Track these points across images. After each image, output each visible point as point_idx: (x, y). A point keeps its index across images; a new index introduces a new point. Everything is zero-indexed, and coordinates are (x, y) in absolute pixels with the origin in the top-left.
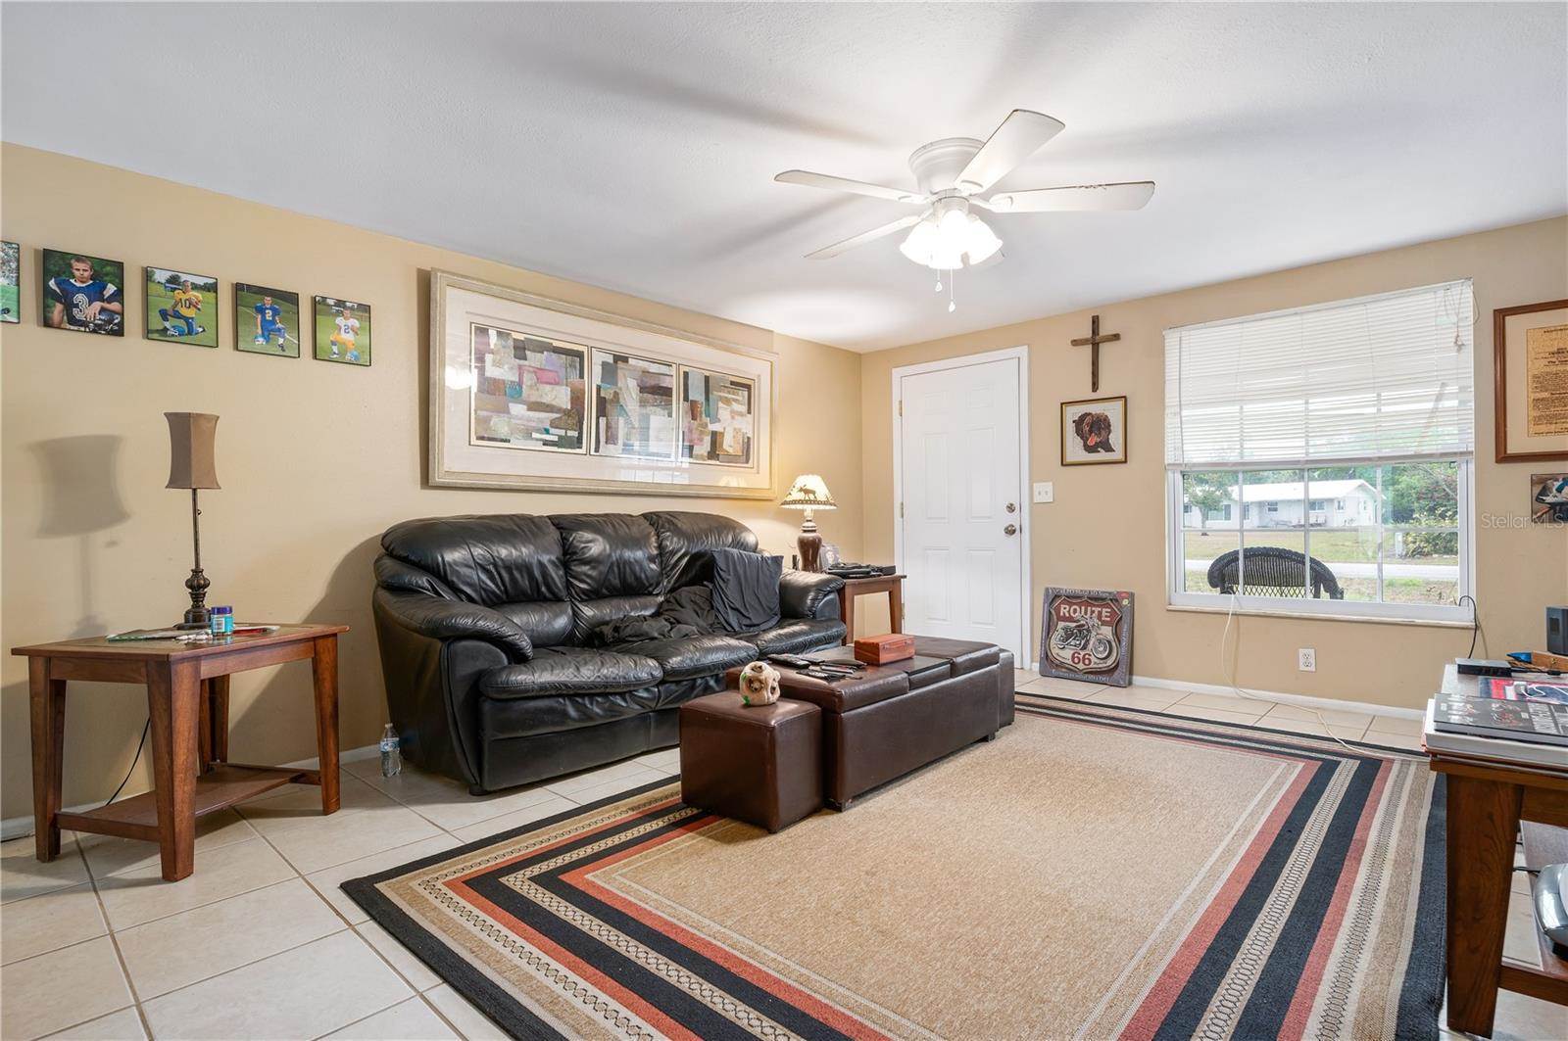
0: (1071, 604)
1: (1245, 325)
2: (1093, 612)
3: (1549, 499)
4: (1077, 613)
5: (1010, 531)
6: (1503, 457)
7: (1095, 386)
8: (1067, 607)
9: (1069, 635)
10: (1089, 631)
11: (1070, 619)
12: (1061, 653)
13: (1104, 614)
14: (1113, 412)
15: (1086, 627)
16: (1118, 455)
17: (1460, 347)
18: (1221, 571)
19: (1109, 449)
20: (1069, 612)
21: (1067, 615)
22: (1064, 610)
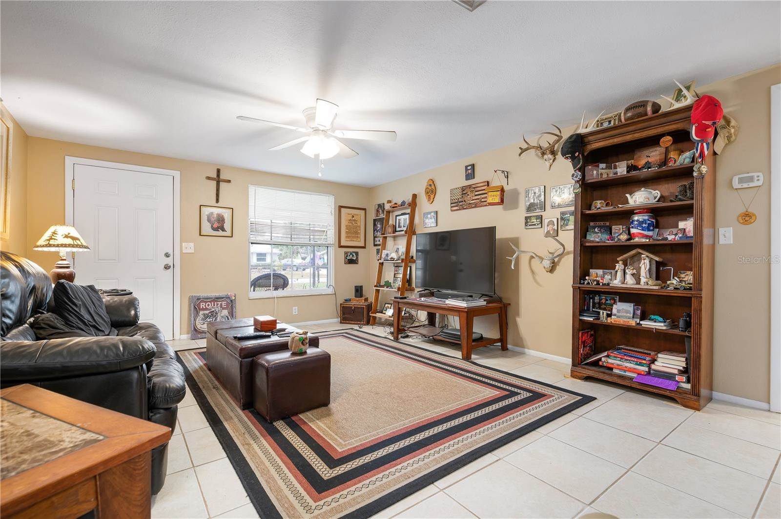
0: (206, 302)
1: (278, 191)
2: (217, 304)
3: (348, 258)
4: (210, 306)
5: (167, 267)
6: (341, 247)
7: (217, 201)
8: (204, 304)
9: (206, 317)
10: (216, 313)
11: (206, 309)
12: (202, 326)
13: (223, 304)
14: (227, 214)
15: (215, 312)
16: (228, 233)
17: (332, 214)
18: (255, 283)
19: (223, 230)
20: (205, 306)
21: (204, 307)
22: (202, 305)
